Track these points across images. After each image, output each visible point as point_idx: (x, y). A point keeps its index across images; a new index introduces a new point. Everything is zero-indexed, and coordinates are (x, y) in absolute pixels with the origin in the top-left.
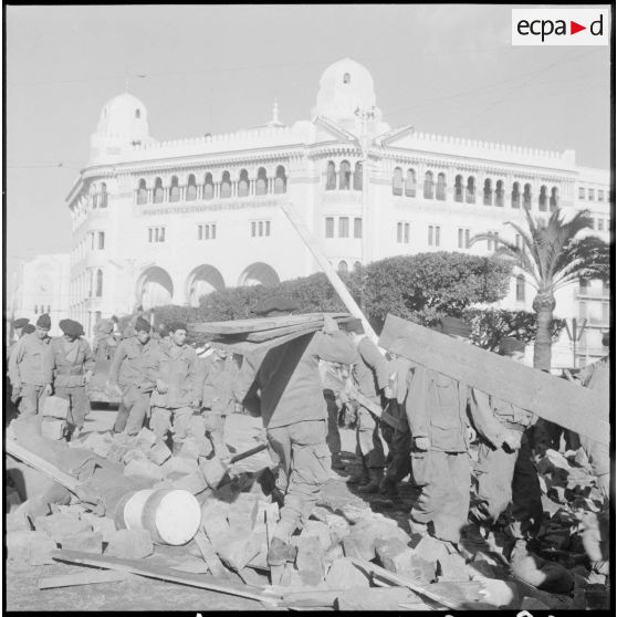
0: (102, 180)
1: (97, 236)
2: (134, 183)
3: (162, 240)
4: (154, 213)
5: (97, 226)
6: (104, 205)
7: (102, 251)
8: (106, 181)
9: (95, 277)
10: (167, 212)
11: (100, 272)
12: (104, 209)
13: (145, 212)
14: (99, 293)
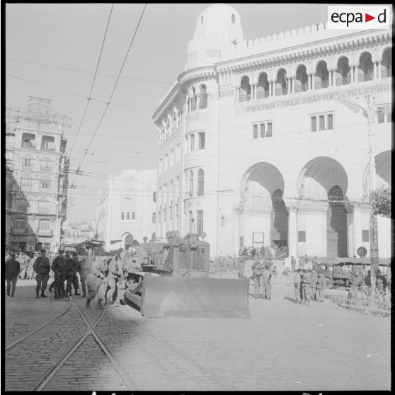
0: (201, 82)
1: (197, 137)
2: (236, 80)
3: (269, 135)
4: (259, 109)
5: (196, 127)
6: (204, 105)
7: (202, 151)
8: (205, 82)
9: (196, 176)
10: (273, 106)
11: (201, 172)
12: (203, 110)
13: (249, 109)
14: (201, 192)
